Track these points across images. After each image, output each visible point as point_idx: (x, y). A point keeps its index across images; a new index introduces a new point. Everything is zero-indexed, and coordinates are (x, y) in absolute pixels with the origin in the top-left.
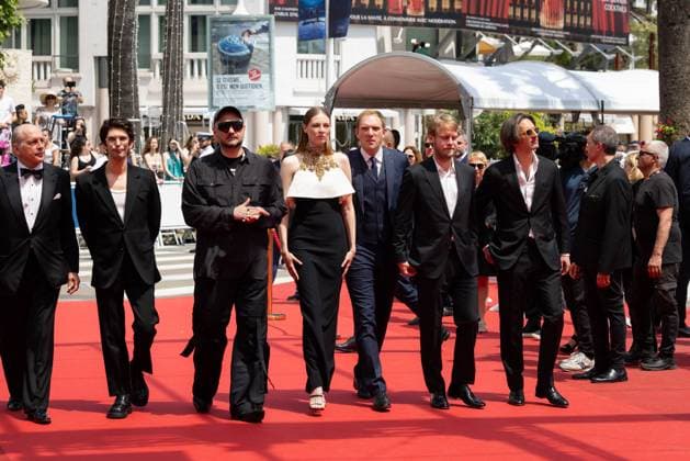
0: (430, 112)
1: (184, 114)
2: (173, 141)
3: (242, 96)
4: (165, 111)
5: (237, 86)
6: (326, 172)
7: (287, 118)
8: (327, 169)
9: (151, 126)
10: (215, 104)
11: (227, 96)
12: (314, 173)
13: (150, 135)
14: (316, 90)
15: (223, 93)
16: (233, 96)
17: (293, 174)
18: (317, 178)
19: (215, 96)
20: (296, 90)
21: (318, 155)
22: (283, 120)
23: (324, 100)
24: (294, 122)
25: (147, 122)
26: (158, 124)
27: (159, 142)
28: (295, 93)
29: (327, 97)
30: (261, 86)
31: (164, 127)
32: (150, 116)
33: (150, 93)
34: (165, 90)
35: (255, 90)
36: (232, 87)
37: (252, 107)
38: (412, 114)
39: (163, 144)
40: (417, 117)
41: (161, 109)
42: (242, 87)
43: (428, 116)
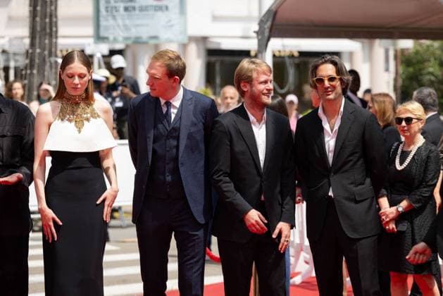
0: (407, 44)
1: (59, 48)
2: (45, 86)
3: (139, 22)
4: (32, 45)
5: (134, 8)
6: (86, 122)
7: (203, 53)
8: (88, 120)
9: (12, 64)
10: (103, 33)
11: (120, 22)
12: (73, 123)
13: (12, 77)
14: (244, 13)
15: (114, 18)
16: (127, 22)
17: (50, 125)
18: (76, 130)
19: (103, 23)
20: (218, 13)
21: (77, 104)
22: (199, 57)
23: (256, 28)
24: (213, 59)
25: (7, 60)
26: (22, 62)
27: (24, 87)
28: (215, 18)
29: (261, 23)
30: (167, 8)
31: (31, 66)
32: (11, 50)
33: (10, 18)
34: (34, 14)
35: (159, 14)
36: (126, 9)
37: (155, 37)
38: (380, 46)
39: (30, 91)
40: (387, 51)
41: (27, 41)
42: (142, 9)
43: (403, 51)
